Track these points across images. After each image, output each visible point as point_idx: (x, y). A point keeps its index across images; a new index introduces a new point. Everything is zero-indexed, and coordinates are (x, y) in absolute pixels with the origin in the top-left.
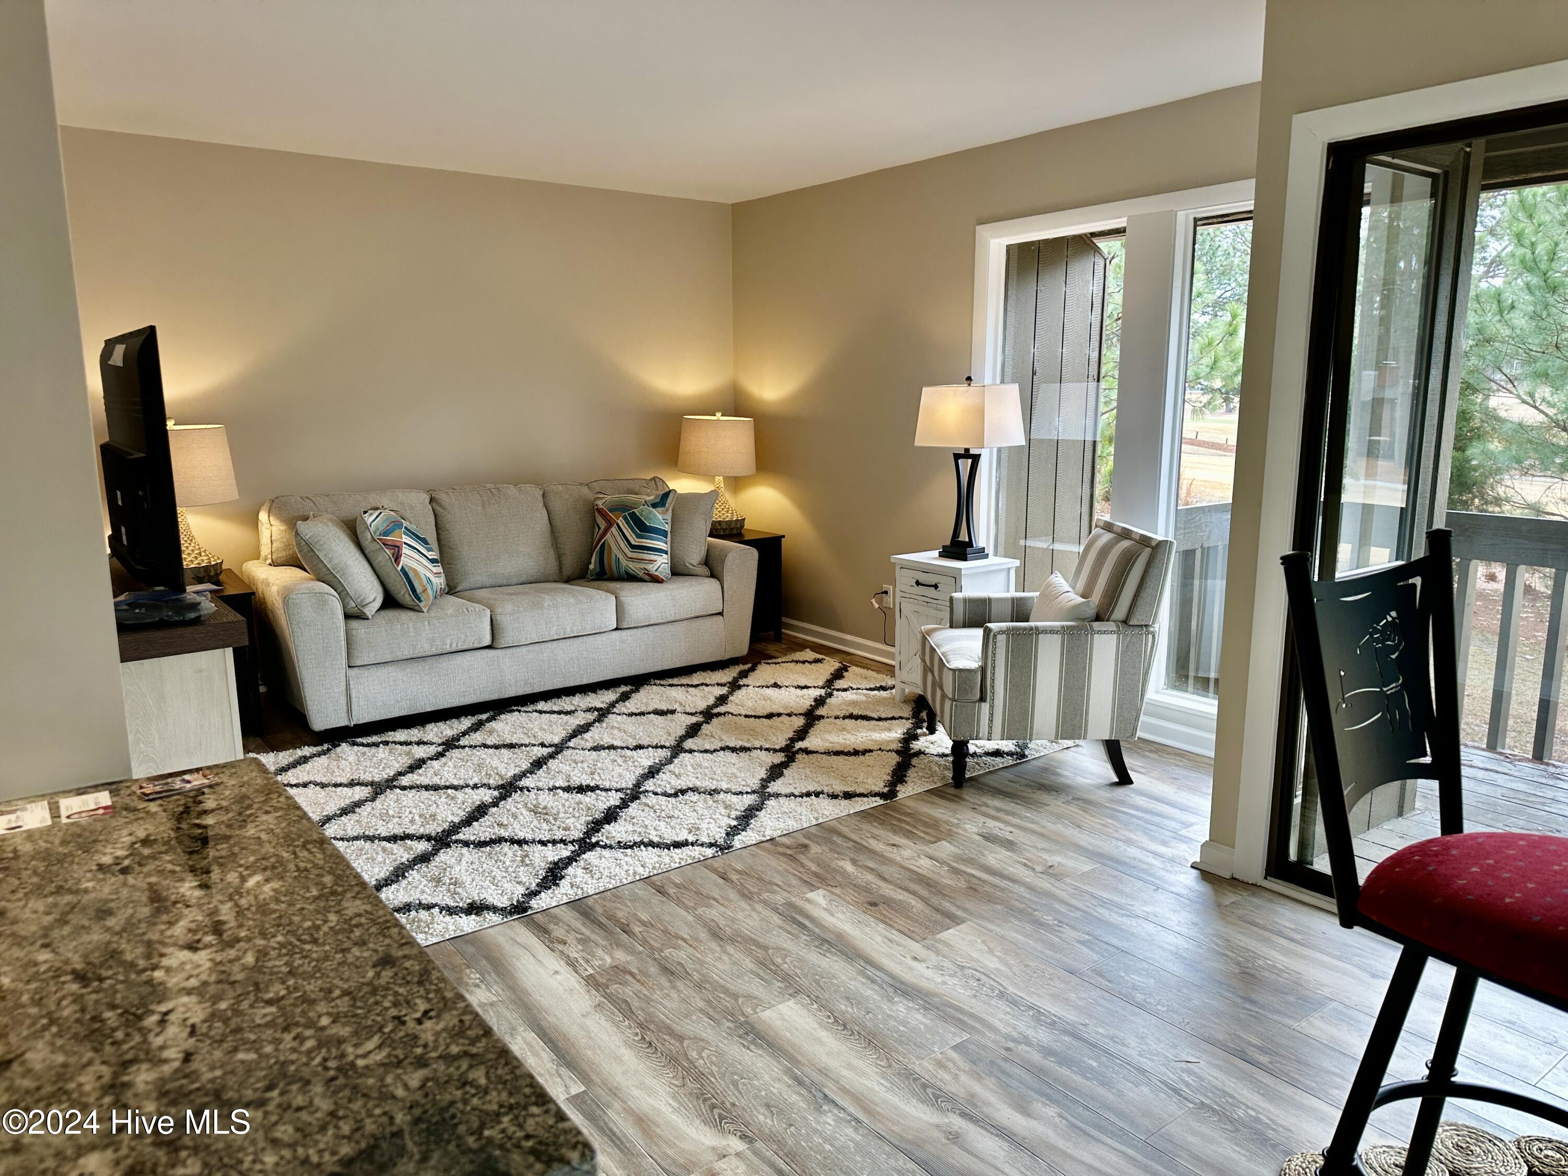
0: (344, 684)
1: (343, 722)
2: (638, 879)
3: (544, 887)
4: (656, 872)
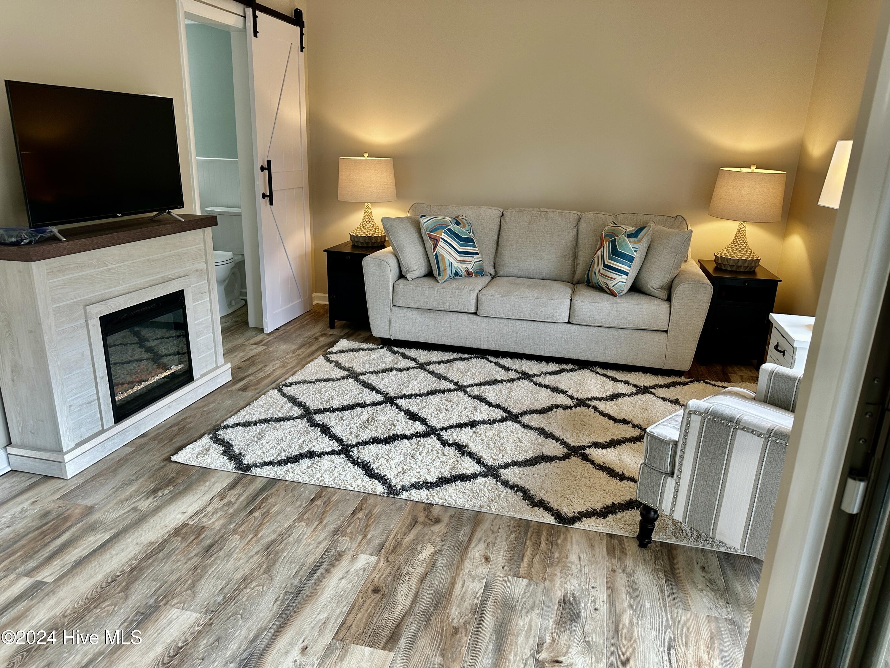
0: (389, 314)
1: (387, 336)
2: (321, 484)
3: (279, 463)
4: (334, 486)
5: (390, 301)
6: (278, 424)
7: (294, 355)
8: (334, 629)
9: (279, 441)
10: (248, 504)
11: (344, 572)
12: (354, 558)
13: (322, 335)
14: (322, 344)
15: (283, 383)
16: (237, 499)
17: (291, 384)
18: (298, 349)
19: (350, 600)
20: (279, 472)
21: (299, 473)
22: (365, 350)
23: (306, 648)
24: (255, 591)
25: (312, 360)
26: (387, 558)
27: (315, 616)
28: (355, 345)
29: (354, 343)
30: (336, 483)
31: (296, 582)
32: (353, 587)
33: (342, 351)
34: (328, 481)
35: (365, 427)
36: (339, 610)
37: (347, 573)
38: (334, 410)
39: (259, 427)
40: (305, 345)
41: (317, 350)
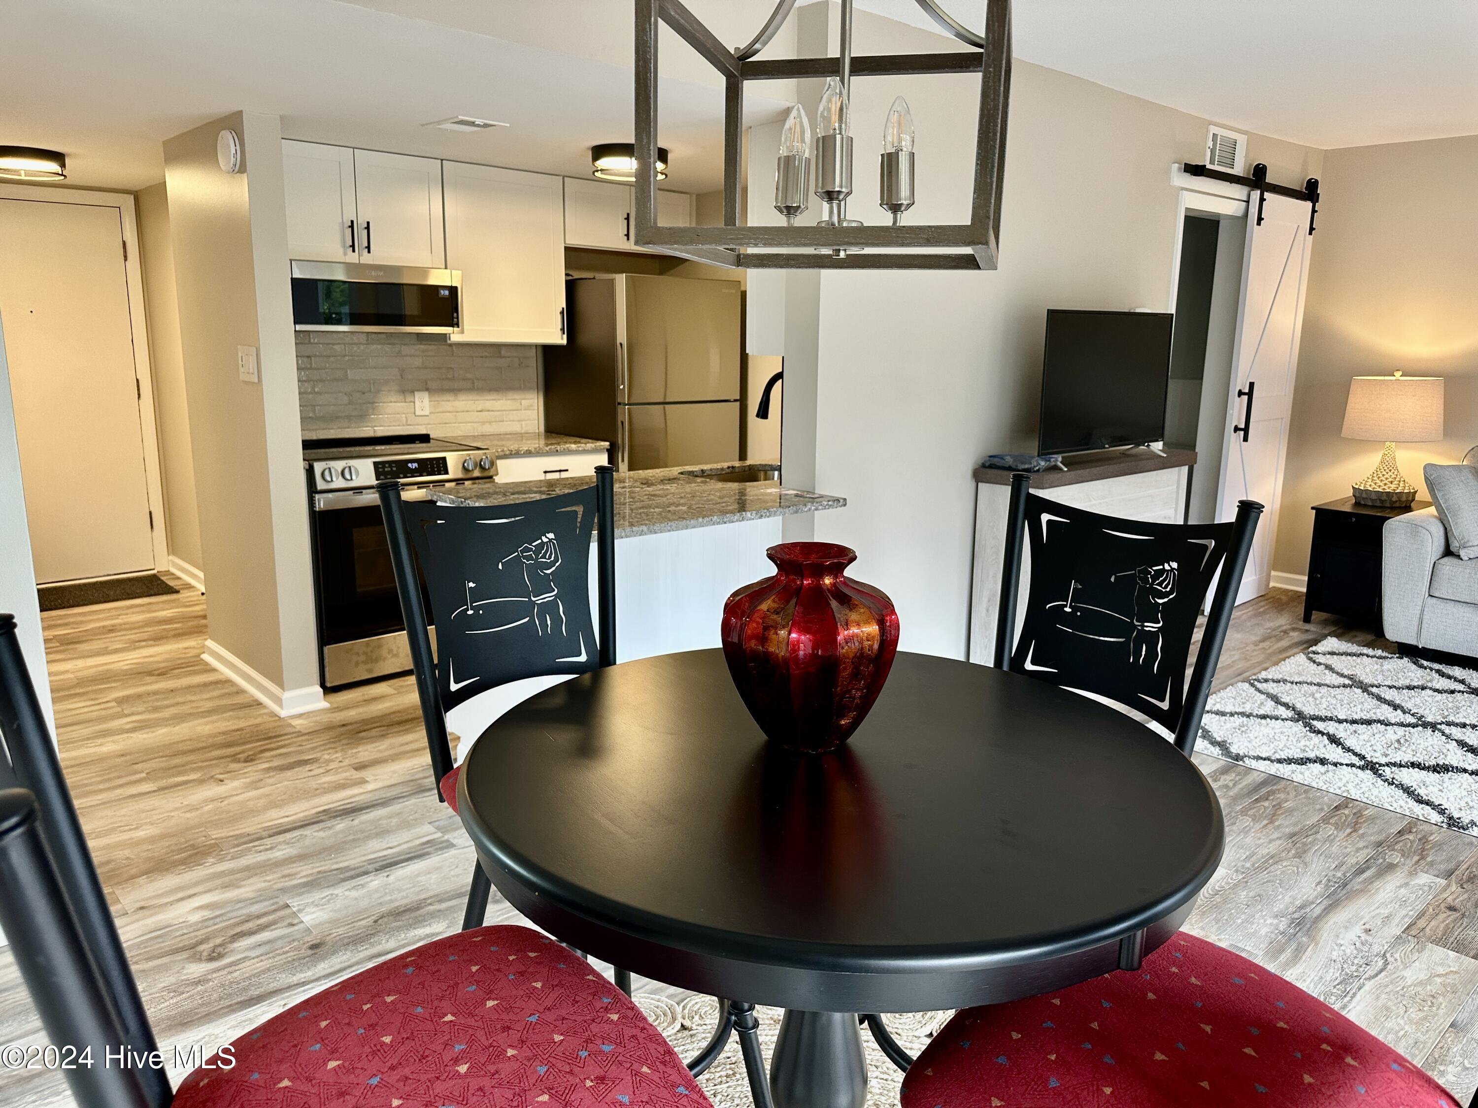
0: (1419, 608)
1: (1412, 641)
2: (1345, 794)
3: (1279, 761)
4: (1364, 800)
5: (1425, 589)
6: (1263, 721)
7: (1256, 648)
8: (1403, 925)
9: (1272, 740)
10: (1250, 793)
11: (1402, 881)
12: (1412, 873)
13: (1294, 629)
14: (1296, 640)
15: (1254, 677)
16: (1234, 785)
17: (1266, 681)
18: (1263, 640)
19: (1417, 908)
20: (1282, 771)
21: (1310, 776)
22: (1372, 657)
23: (1370, 930)
24: (1289, 870)
25: (1289, 657)
26: (1462, 885)
27: (1372, 909)
28: (1354, 648)
29: (1350, 644)
30: (1367, 798)
31: (1339, 874)
32: (1418, 898)
33: (1332, 653)
34: (1355, 794)
35: (1396, 748)
36: (1404, 912)
37: (1407, 884)
38: (1340, 721)
39: (1238, 720)
40: (1270, 638)
41: (1290, 647)
